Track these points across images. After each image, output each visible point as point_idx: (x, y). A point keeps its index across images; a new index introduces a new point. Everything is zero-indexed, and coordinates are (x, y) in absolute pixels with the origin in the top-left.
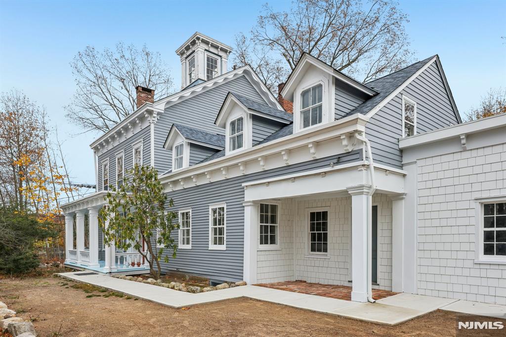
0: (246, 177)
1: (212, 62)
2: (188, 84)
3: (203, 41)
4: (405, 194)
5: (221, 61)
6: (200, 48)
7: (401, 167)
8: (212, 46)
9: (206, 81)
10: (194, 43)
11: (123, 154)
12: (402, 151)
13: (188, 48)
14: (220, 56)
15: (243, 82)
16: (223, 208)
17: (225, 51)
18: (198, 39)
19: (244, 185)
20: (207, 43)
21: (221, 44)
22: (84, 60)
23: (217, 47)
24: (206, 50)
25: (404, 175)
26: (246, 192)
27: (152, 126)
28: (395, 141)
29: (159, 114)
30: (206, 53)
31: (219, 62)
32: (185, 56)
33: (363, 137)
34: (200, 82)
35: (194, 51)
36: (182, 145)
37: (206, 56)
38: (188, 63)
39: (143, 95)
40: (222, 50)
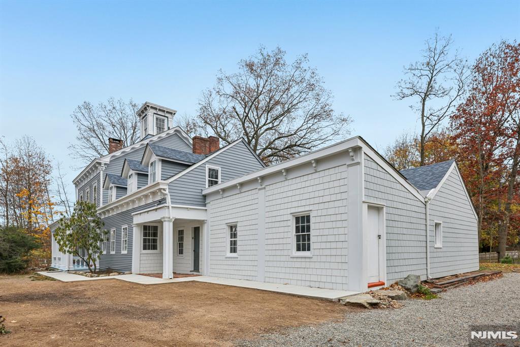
0: (134, 210)
1: (160, 121)
2: (144, 136)
3: (152, 107)
4: (206, 220)
5: (168, 120)
6: (150, 112)
7: (205, 205)
8: (160, 110)
9: (154, 136)
10: (145, 109)
11: (89, 189)
12: (205, 197)
13: (143, 112)
14: (167, 117)
15: (175, 138)
16: (126, 228)
17: (171, 113)
18: (148, 106)
19: (132, 214)
20: (156, 109)
21: (167, 109)
22: (83, 111)
23: (164, 111)
24: (154, 113)
25: (206, 210)
26: (134, 219)
27: (102, 172)
28: (200, 191)
29: (105, 164)
30: (155, 116)
31: (166, 121)
32: (142, 117)
33: (167, 192)
34: (149, 136)
35: (146, 115)
36: (112, 187)
37: (155, 118)
38: (144, 122)
39: (113, 144)
40: (167, 112)
